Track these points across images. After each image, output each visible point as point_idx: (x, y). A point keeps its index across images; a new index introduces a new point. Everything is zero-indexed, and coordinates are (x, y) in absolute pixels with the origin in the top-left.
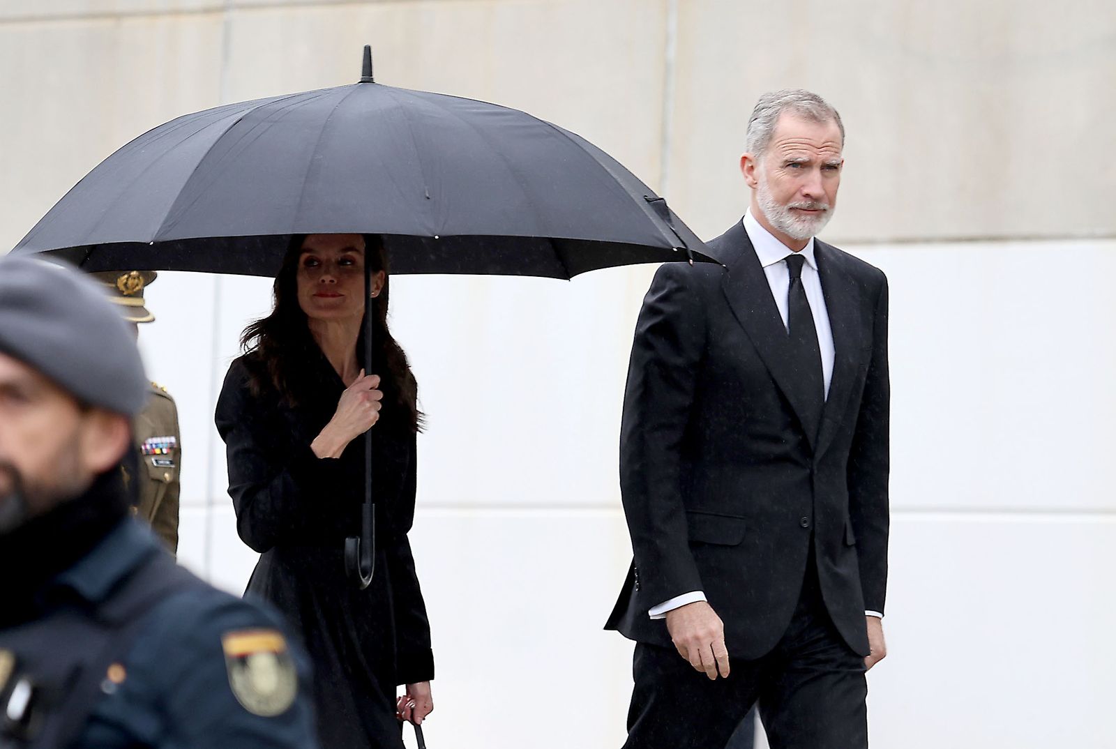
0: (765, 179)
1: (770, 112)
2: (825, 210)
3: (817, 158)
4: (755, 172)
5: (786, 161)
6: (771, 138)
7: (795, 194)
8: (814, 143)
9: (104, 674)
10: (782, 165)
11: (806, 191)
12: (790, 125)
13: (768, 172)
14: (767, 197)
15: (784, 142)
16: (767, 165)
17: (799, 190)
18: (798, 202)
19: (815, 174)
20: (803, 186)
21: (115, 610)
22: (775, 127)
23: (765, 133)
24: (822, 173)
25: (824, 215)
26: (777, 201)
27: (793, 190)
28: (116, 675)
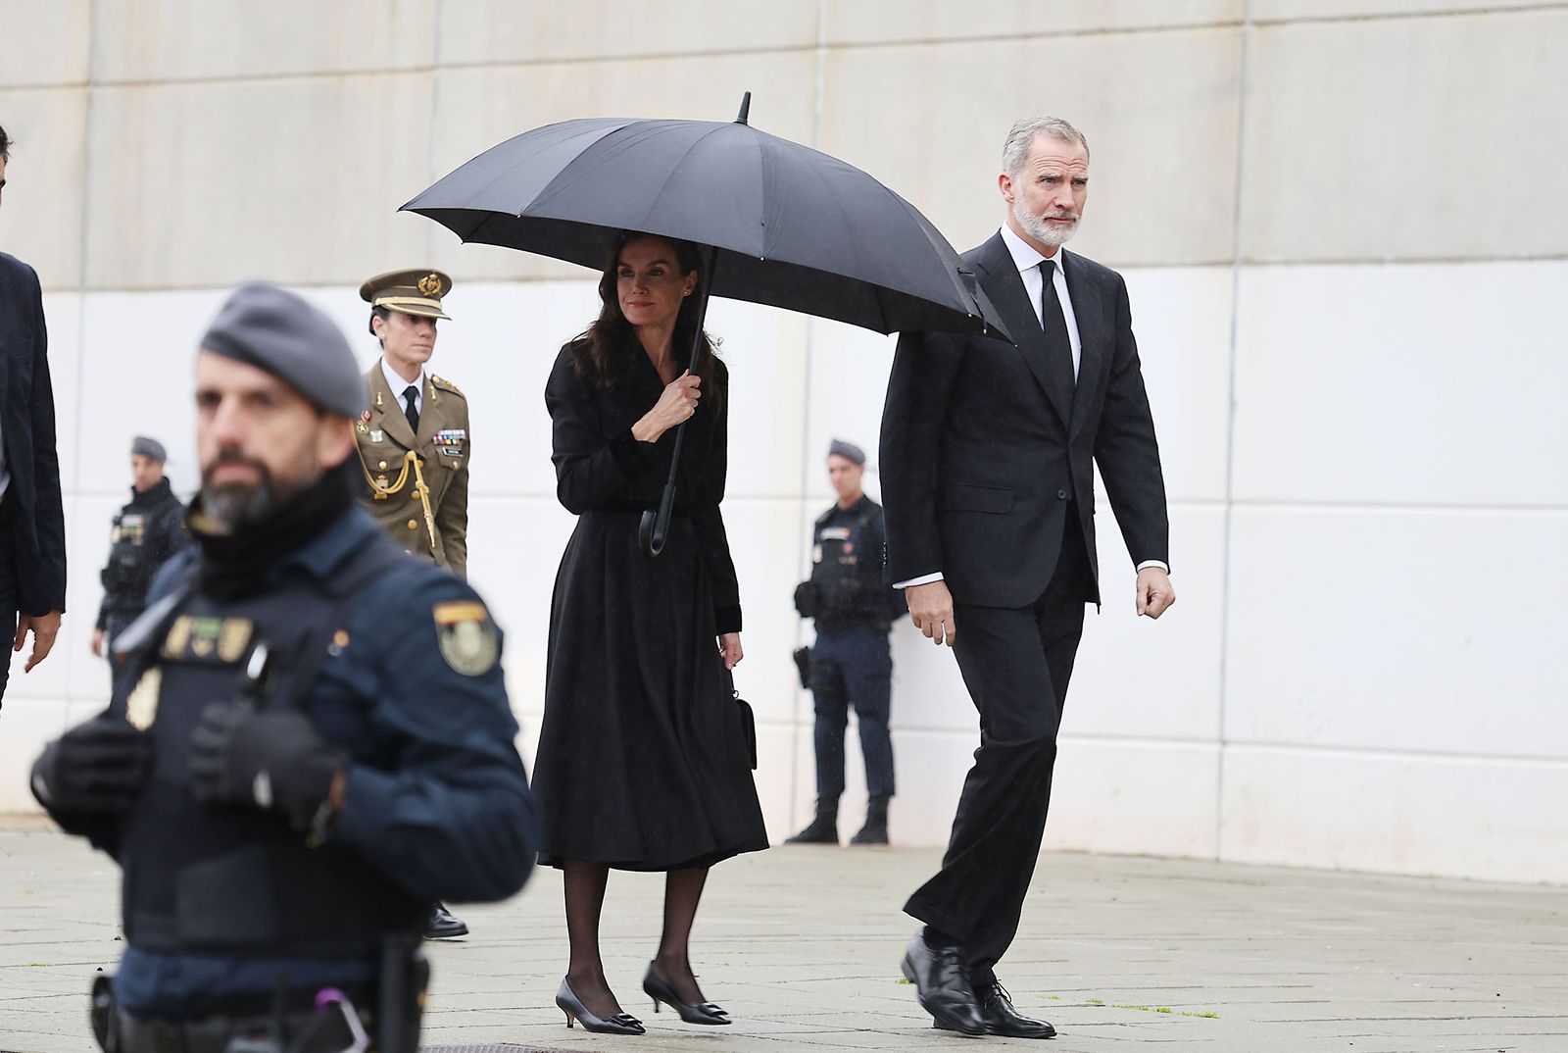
0: (1022, 193)
1: (1024, 135)
2: (1075, 220)
3: (1068, 174)
4: (1012, 188)
5: (1041, 176)
6: (1026, 158)
7: (1048, 205)
8: (1065, 160)
9: (331, 640)
10: (1036, 180)
11: (1057, 202)
12: (1044, 146)
13: (1024, 189)
14: (1024, 210)
15: (1038, 160)
16: (1023, 182)
17: (1052, 202)
18: (1052, 212)
19: (1067, 187)
20: (1055, 198)
21: (341, 584)
22: (1030, 148)
23: (1022, 152)
24: (1072, 186)
25: (1073, 224)
26: (1033, 212)
27: (1047, 202)
28: (341, 639)
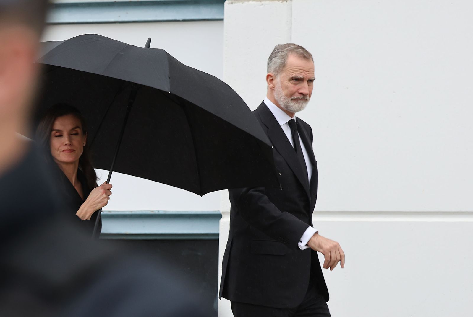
0: (280, 86)
1: (283, 54)
2: (307, 100)
3: (306, 77)
4: (274, 82)
5: (292, 78)
6: (284, 66)
7: (295, 92)
8: (305, 69)
10: (289, 79)
11: (301, 91)
12: (294, 61)
13: (282, 82)
14: (281, 94)
15: (291, 68)
16: (281, 79)
17: (297, 91)
18: (297, 96)
19: (305, 84)
20: (299, 89)
22: (286, 61)
23: (281, 63)
24: (308, 83)
25: (306, 102)
26: (286, 95)
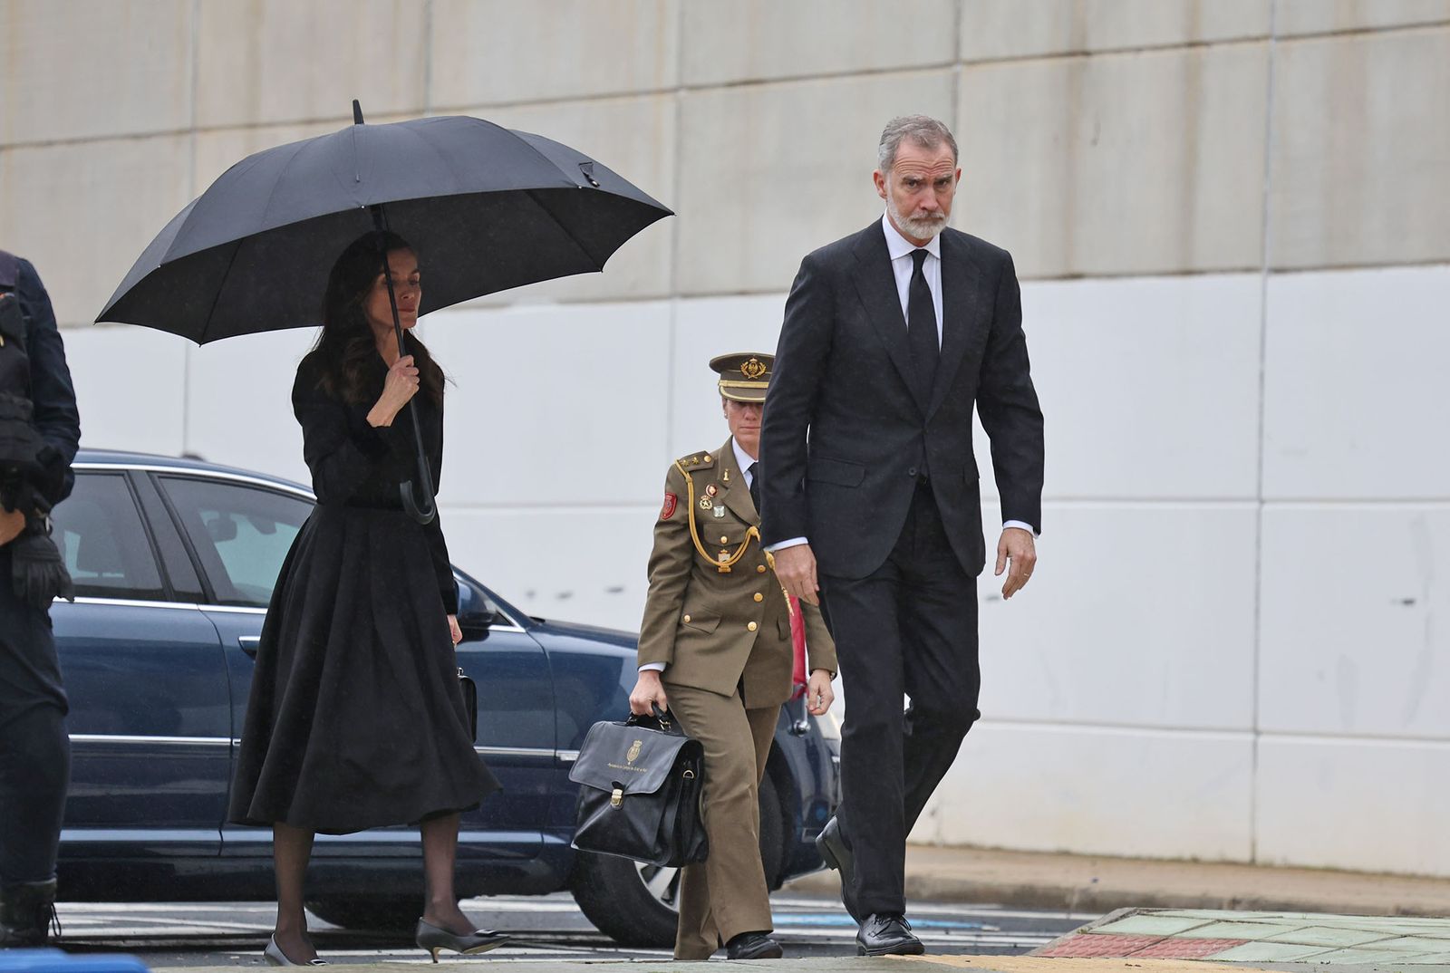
0: (892, 193)
1: (893, 138)
2: (940, 218)
3: (930, 177)
4: (884, 186)
5: (905, 179)
6: (893, 162)
7: (914, 208)
8: (927, 165)
10: (902, 181)
11: (922, 205)
12: (908, 151)
13: (893, 190)
15: (902, 164)
16: (892, 182)
17: (918, 204)
18: (918, 214)
19: (930, 189)
20: (920, 201)
22: (895, 153)
24: (935, 189)
26: (900, 213)
27: (914, 205)
